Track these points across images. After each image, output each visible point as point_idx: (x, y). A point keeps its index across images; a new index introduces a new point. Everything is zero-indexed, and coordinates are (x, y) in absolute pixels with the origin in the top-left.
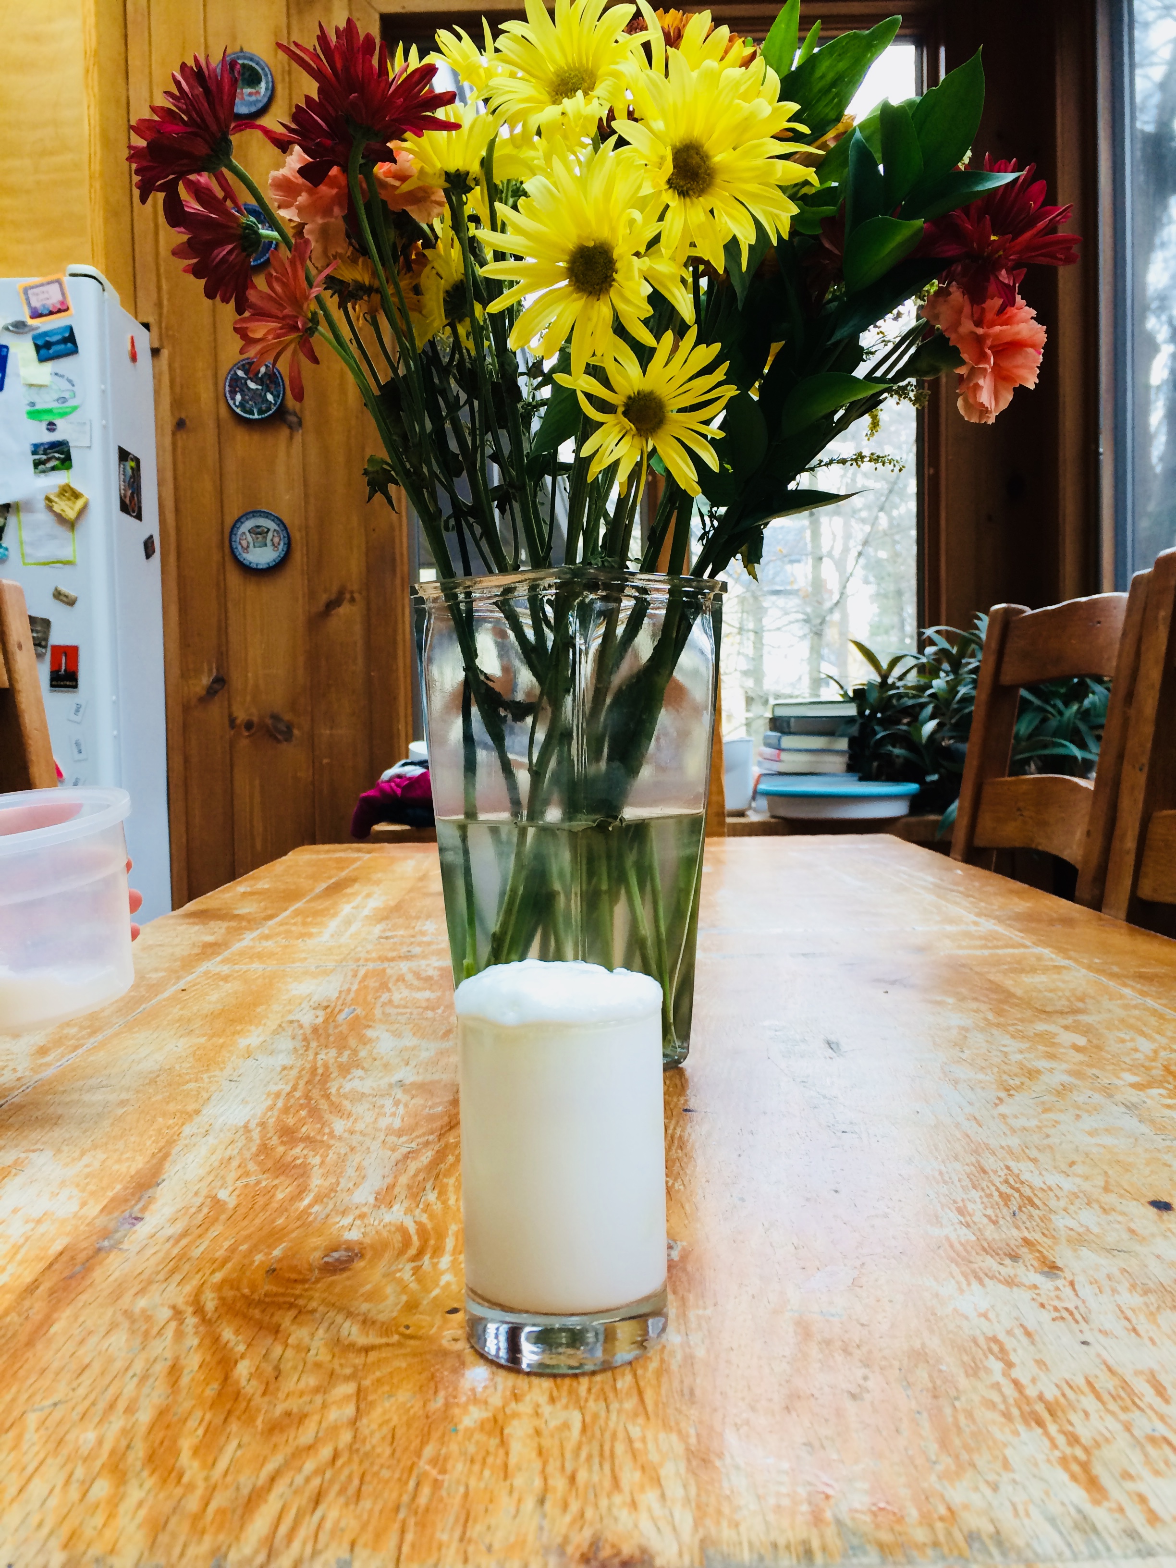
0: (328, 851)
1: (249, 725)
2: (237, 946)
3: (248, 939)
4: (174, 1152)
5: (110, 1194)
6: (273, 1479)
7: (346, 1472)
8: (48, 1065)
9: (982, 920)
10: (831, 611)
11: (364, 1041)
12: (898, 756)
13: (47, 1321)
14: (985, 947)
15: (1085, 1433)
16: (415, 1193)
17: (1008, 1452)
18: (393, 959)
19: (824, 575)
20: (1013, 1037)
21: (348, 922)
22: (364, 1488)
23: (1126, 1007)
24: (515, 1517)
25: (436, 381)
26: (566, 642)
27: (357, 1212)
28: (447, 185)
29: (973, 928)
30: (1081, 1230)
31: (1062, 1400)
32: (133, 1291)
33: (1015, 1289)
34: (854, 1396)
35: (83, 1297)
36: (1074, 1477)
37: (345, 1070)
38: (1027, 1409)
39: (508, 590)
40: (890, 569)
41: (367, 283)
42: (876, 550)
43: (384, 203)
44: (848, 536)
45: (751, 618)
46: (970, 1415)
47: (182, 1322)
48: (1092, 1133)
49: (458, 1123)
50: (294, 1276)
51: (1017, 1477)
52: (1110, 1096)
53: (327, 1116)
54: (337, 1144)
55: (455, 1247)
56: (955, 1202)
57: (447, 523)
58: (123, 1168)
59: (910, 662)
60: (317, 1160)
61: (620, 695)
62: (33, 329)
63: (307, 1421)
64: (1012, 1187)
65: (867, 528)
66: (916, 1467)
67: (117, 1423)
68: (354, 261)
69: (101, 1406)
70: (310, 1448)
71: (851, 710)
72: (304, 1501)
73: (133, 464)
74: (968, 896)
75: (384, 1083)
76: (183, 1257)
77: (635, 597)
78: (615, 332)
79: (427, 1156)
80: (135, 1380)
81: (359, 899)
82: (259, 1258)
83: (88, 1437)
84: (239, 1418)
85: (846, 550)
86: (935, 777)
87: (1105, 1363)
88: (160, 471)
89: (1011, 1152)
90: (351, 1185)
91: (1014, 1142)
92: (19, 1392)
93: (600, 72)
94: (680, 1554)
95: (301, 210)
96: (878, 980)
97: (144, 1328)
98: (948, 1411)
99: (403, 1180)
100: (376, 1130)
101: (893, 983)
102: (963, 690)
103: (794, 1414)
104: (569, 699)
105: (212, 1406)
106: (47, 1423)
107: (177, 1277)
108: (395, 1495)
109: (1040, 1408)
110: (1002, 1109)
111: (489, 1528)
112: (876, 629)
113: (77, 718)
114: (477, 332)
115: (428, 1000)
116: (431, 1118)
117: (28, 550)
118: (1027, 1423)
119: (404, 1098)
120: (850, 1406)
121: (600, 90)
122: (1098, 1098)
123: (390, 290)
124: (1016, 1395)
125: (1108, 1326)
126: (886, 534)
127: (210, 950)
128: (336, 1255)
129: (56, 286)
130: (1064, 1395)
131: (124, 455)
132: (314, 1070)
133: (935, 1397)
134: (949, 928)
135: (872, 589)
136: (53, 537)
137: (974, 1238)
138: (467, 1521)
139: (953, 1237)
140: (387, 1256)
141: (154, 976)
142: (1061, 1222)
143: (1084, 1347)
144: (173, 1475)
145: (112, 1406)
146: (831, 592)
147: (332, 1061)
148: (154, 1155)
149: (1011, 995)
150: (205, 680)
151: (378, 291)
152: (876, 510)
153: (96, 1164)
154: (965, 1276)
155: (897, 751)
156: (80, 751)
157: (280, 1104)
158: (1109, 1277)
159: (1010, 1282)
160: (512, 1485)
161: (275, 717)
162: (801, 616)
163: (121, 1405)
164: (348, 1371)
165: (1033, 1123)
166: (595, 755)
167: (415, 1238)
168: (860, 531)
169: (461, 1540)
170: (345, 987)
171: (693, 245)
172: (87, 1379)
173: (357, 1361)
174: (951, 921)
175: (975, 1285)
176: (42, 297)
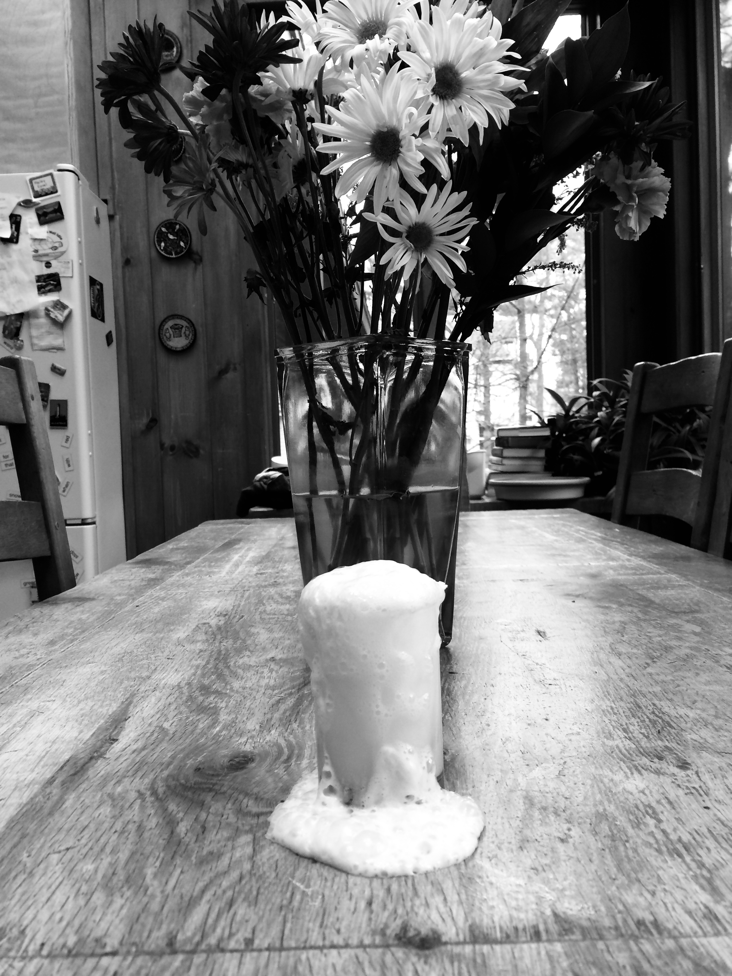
0: (223, 524)
1: (172, 448)
2: (170, 580)
3: (176, 577)
4: (135, 701)
5: (97, 726)
6: (203, 891)
7: (248, 887)
8: (55, 651)
9: (633, 558)
10: (532, 372)
11: (249, 634)
12: (576, 460)
13: (61, 801)
14: (635, 574)
15: (708, 861)
16: (286, 722)
17: (660, 872)
18: (266, 586)
19: (527, 351)
20: (655, 627)
21: (237, 565)
22: (259, 897)
23: (725, 608)
24: (354, 913)
25: (289, 223)
26: (372, 383)
27: (249, 735)
28: (294, 99)
29: (627, 563)
30: (701, 741)
31: (693, 842)
32: (113, 782)
33: (661, 776)
34: (562, 841)
35: (84, 786)
36: (702, 887)
37: (239, 651)
38: (671, 847)
39: (335, 351)
40: (569, 345)
41: (245, 161)
42: (560, 334)
43: (255, 111)
44: (542, 326)
45: (482, 378)
46: (635, 850)
47: (144, 800)
48: (708, 683)
49: (309, 682)
50: (211, 772)
51: (667, 887)
52: (717, 662)
53: (228, 678)
54: (236, 695)
55: (311, 754)
56: (621, 725)
57: (296, 312)
58: (104, 710)
59: (583, 401)
60: (223, 705)
61: (406, 413)
62: (36, 204)
63: (223, 858)
64: (657, 716)
65: (554, 321)
66: (603, 882)
67: (106, 861)
68: (236, 148)
69: (97, 849)
70: (225, 873)
71: (546, 433)
72: (223, 905)
73: (98, 287)
74: (623, 544)
75: (263, 658)
76: (143, 763)
77: (414, 354)
78: (401, 186)
79: (290, 702)
80: (116, 835)
81: (243, 551)
82: (190, 762)
83: (88, 867)
84: (181, 856)
85: (541, 335)
86: (600, 473)
87: (719, 819)
88: (115, 290)
89: (655, 695)
90: (245, 719)
91: (657, 689)
92: (45, 841)
93: (390, 22)
94: (458, 934)
95: (203, 117)
96: (568, 595)
97: (120, 804)
98: (622, 848)
99: (277, 715)
100: (259, 686)
101: (578, 596)
102: (617, 418)
103: (525, 851)
104: (374, 418)
105: (164, 850)
106: (63, 861)
107: (140, 774)
108: (279, 900)
109: (679, 846)
110: (649, 670)
111: (338, 919)
112: (561, 384)
113: (67, 445)
114: (314, 190)
115: (288, 610)
116: (293, 679)
117: (35, 341)
118: (671, 855)
119: (276, 668)
120: (561, 847)
121: (390, 33)
122: (709, 662)
123: (260, 165)
124: (665, 839)
125: (721, 798)
126: (566, 324)
127: (153, 583)
128: (237, 760)
129: (49, 178)
130: (694, 839)
131: (93, 282)
132: (220, 652)
133: (613, 840)
134: (611, 563)
135: (558, 359)
136: (49, 333)
137: (634, 746)
138: (324, 914)
139: (621, 745)
140: (268, 760)
141: (118, 598)
142: (689, 736)
143: (706, 810)
144: (142, 889)
145: (102, 850)
146: (532, 361)
147: (230, 647)
148: (123, 703)
149: (652, 602)
150: (145, 421)
151: (251, 166)
152: (559, 309)
153: (88, 708)
154: (630, 769)
155: (576, 457)
156: (69, 466)
157: (199, 672)
158: (720, 769)
159: (658, 772)
160: (351, 895)
161: (189, 442)
162: (514, 376)
163: (108, 849)
164: (247, 828)
165: (670, 678)
166: (391, 454)
167: (286, 750)
168: (550, 323)
169: (321, 926)
170: (237, 603)
171: (449, 130)
172: (86, 834)
173: (252, 822)
174: (613, 559)
175: (636, 774)
176: (41, 184)
